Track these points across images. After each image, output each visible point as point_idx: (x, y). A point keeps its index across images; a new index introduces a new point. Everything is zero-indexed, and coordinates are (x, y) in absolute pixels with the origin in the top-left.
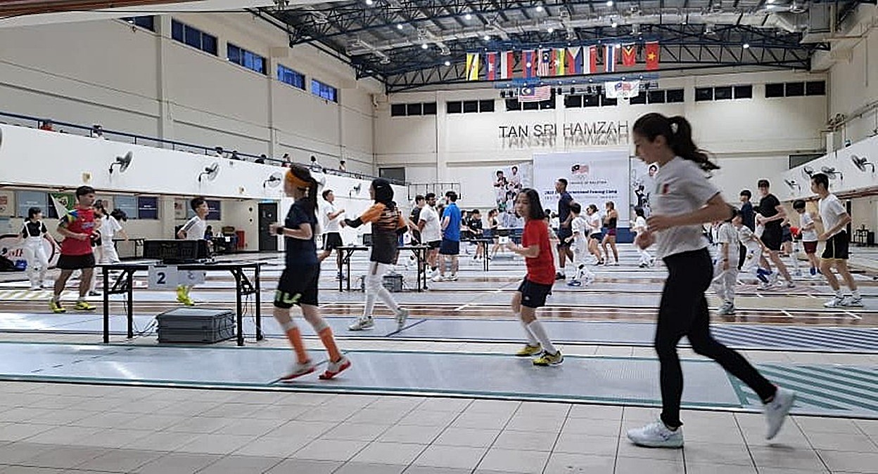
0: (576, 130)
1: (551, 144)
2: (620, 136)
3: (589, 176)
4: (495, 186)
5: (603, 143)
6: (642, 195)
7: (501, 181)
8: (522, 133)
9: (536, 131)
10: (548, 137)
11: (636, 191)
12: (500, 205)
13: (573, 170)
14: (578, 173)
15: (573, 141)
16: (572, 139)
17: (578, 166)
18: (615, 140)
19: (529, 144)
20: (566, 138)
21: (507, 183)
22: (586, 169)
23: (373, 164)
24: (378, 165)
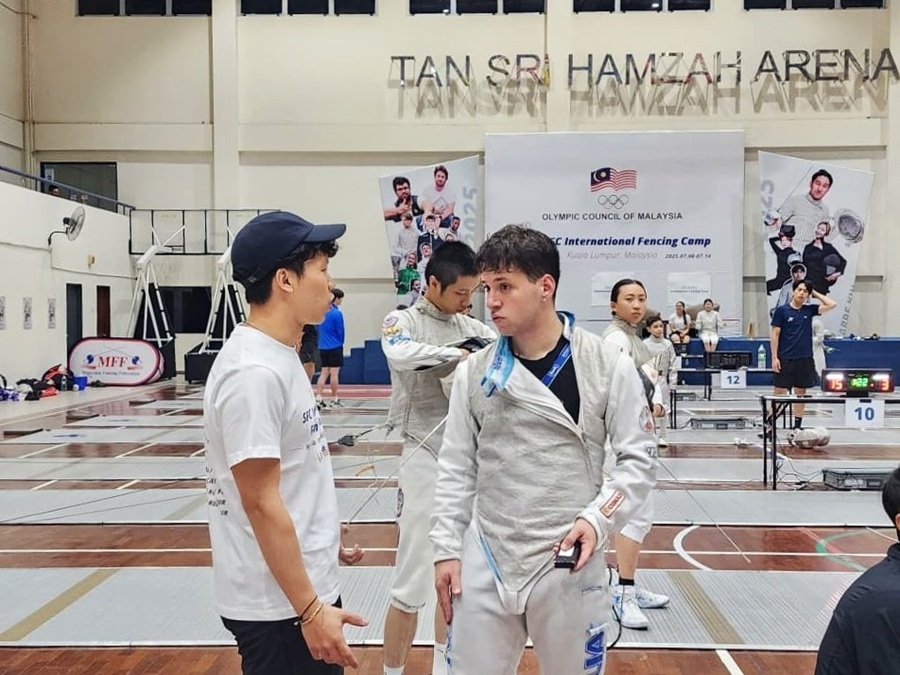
0: (602, 73)
1: (531, 109)
2: (718, 94)
3: (635, 198)
4: (388, 218)
5: (671, 110)
6: (790, 251)
7: (403, 206)
8: (453, 75)
9: (490, 72)
10: (525, 90)
11: (772, 241)
12: (401, 273)
13: (593, 183)
14: (607, 190)
15: (590, 104)
16: (587, 97)
17: (607, 170)
18: (703, 104)
19: (473, 109)
20: (573, 95)
21: (421, 212)
22: (629, 177)
23: (22, 150)
24: (36, 152)
